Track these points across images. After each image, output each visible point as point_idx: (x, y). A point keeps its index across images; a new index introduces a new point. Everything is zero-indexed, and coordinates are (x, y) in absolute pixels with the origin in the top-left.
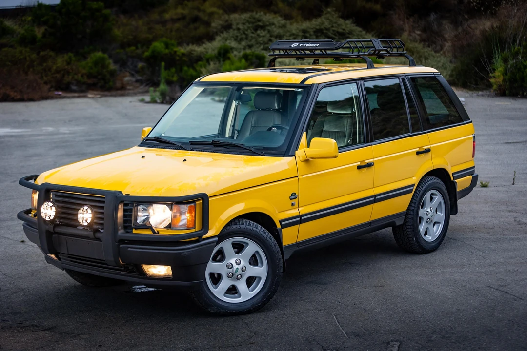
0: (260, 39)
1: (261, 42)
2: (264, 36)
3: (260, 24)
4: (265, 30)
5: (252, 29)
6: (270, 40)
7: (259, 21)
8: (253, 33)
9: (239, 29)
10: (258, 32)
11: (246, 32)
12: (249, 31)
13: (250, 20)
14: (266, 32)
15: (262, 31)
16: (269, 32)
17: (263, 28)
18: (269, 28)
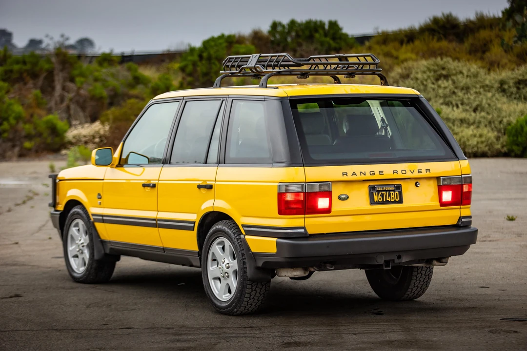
0: (441, 91)
1: (442, 95)
2: (445, 88)
3: (444, 72)
4: (447, 80)
5: (432, 78)
6: (454, 93)
7: (443, 69)
8: (433, 83)
9: (417, 79)
10: (440, 82)
11: (425, 83)
12: (429, 81)
13: (432, 67)
14: (450, 82)
15: (445, 82)
16: (454, 82)
17: (446, 77)
18: (454, 78)
